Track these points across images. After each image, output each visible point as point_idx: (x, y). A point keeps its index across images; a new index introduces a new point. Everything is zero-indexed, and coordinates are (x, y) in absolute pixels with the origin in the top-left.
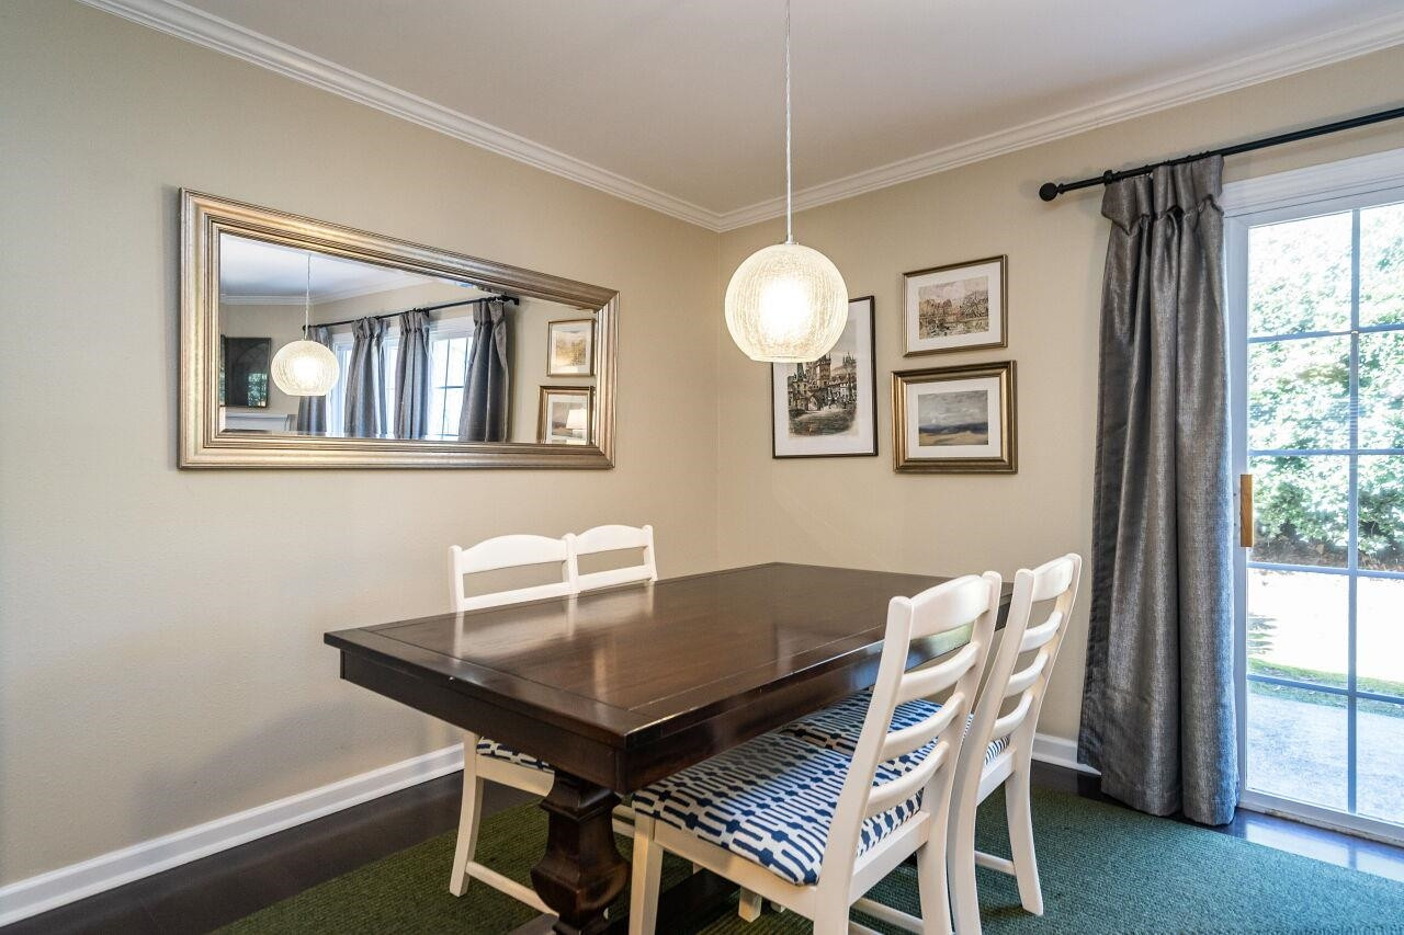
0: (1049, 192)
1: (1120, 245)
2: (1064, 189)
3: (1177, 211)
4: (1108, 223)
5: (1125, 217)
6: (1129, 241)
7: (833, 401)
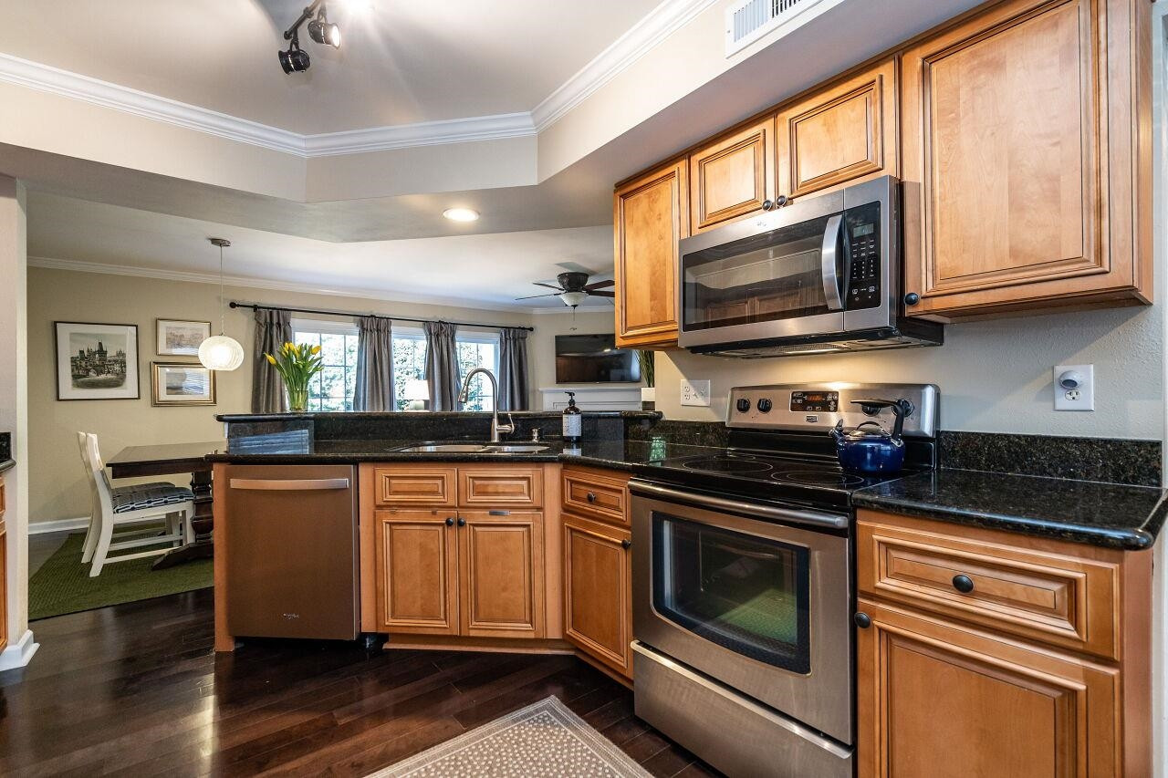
0: (233, 305)
1: (260, 330)
2: (238, 306)
3: (279, 324)
4: (254, 323)
5: (262, 321)
6: (264, 330)
7: (109, 372)
